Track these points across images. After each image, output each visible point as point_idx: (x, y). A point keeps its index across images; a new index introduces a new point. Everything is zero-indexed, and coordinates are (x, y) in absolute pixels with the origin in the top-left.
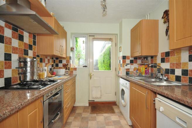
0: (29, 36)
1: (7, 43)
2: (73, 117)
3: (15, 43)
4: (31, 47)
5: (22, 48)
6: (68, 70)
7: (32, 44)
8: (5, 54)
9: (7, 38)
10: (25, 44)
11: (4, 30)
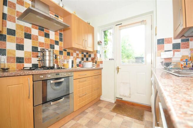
0: (55, 34)
1: (34, 39)
2: (92, 109)
3: (42, 39)
4: (57, 43)
5: (48, 43)
6: (95, 64)
7: (58, 40)
8: (33, 47)
9: (34, 36)
10: (51, 40)
11: (31, 30)
